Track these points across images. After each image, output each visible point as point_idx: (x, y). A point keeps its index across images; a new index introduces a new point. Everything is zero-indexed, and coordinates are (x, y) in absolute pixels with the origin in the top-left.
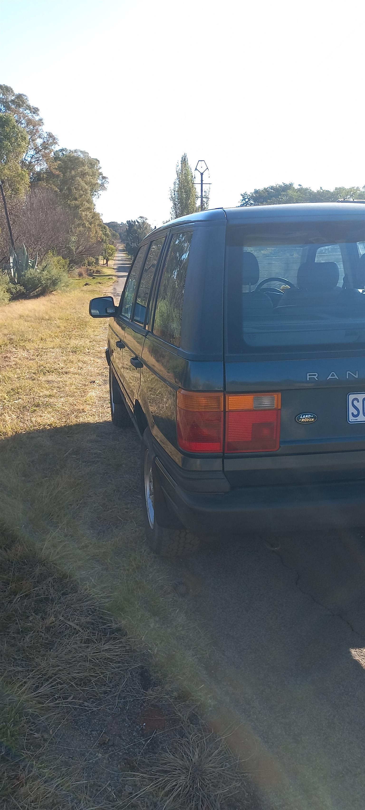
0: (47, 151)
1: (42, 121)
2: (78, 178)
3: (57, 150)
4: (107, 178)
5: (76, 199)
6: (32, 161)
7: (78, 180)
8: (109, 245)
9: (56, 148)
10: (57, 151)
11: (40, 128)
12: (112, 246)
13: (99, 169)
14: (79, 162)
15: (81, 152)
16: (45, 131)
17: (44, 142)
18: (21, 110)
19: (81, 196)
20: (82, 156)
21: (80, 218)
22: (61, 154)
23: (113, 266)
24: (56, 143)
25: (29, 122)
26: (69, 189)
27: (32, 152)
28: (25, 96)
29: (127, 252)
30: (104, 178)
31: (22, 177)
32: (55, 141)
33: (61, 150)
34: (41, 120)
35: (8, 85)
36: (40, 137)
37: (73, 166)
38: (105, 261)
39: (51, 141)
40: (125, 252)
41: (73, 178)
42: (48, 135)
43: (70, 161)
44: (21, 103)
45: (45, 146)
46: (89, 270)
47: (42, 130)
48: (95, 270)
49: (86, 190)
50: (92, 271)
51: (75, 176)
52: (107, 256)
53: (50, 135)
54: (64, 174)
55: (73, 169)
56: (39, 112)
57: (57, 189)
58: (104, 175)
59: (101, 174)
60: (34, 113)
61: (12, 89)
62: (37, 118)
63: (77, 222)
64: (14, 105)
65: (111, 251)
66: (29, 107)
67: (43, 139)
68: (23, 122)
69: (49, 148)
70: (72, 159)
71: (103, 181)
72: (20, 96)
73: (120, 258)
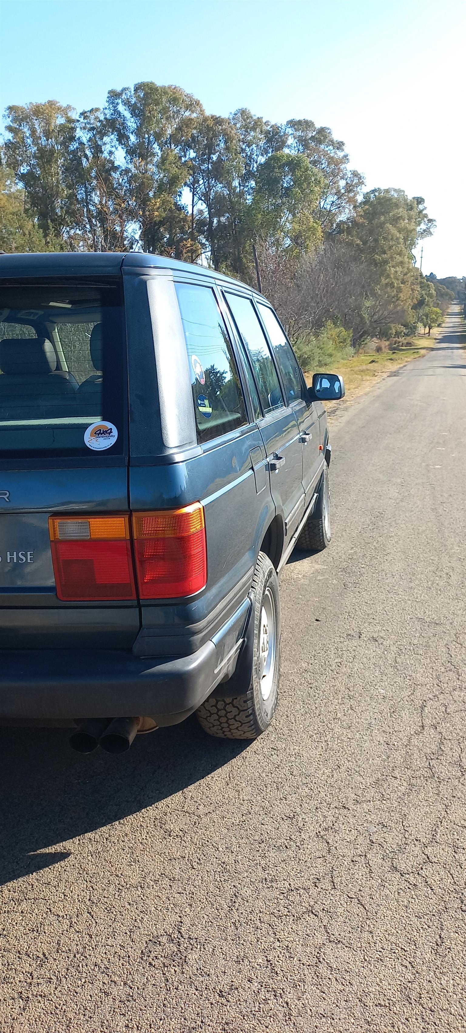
0: (351, 195)
1: (347, 158)
2: (388, 225)
3: (368, 191)
4: (435, 220)
5: (384, 253)
6: (332, 209)
7: (388, 227)
8: (432, 308)
9: (365, 189)
10: (367, 193)
11: (343, 166)
12: (438, 310)
13: (423, 210)
14: (391, 204)
15: (395, 190)
16: (349, 169)
17: (347, 183)
18: (322, 146)
19: (391, 247)
20: (396, 195)
21: (388, 276)
22: (372, 195)
23: (437, 335)
24: (362, 183)
25: (331, 160)
26: (376, 241)
27: (331, 198)
28: (328, 129)
29: (464, 316)
30: (430, 221)
31: (313, 230)
32: (361, 181)
33: (373, 191)
34: (346, 156)
35: (308, 118)
36: (342, 178)
37: (383, 210)
38: (427, 329)
39: (356, 181)
40: (461, 316)
41: (382, 225)
42: (352, 174)
43: (380, 203)
44: (322, 138)
45: (349, 188)
46: (397, 342)
47: (345, 169)
48: (405, 342)
49: (397, 239)
50: (401, 344)
51: (384, 223)
52: (429, 322)
53: (355, 174)
54: (370, 222)
55: (383, 214)
56: (344, 147)
57: (359, 242)
58: (430, 217)
59: (426, 216)
60: (338, 149)
61: (313, 123)
62: (341, 154)
63: (384, 281)
64: (314, 142)
65: (436, 316)
66: (332, 143)
67: (346, 180)
68: (323, 162)
69: (354, 191)
70: (382, 201)
71: (429, 226)
72: (322, 131)
73: (451, 325)
